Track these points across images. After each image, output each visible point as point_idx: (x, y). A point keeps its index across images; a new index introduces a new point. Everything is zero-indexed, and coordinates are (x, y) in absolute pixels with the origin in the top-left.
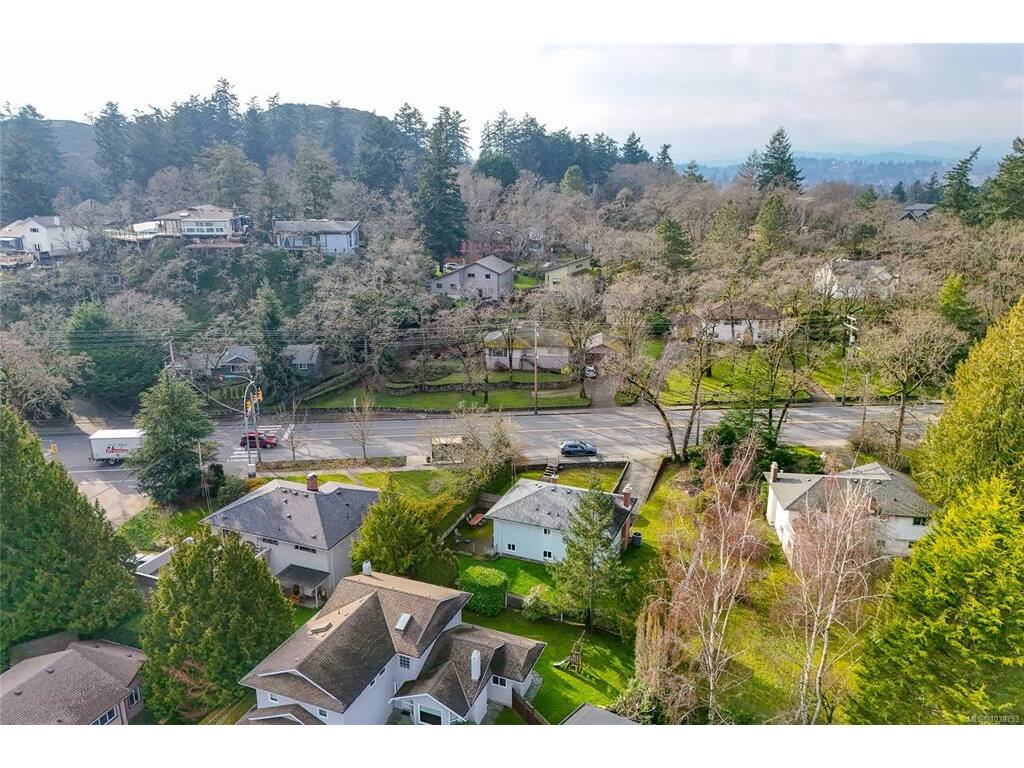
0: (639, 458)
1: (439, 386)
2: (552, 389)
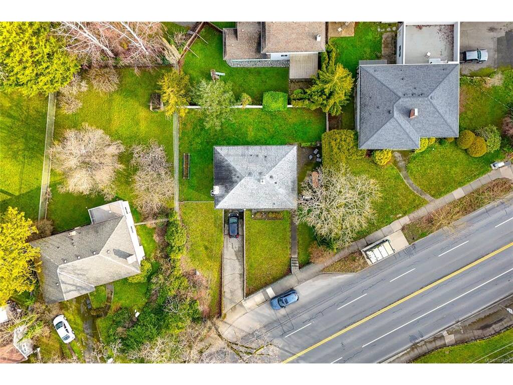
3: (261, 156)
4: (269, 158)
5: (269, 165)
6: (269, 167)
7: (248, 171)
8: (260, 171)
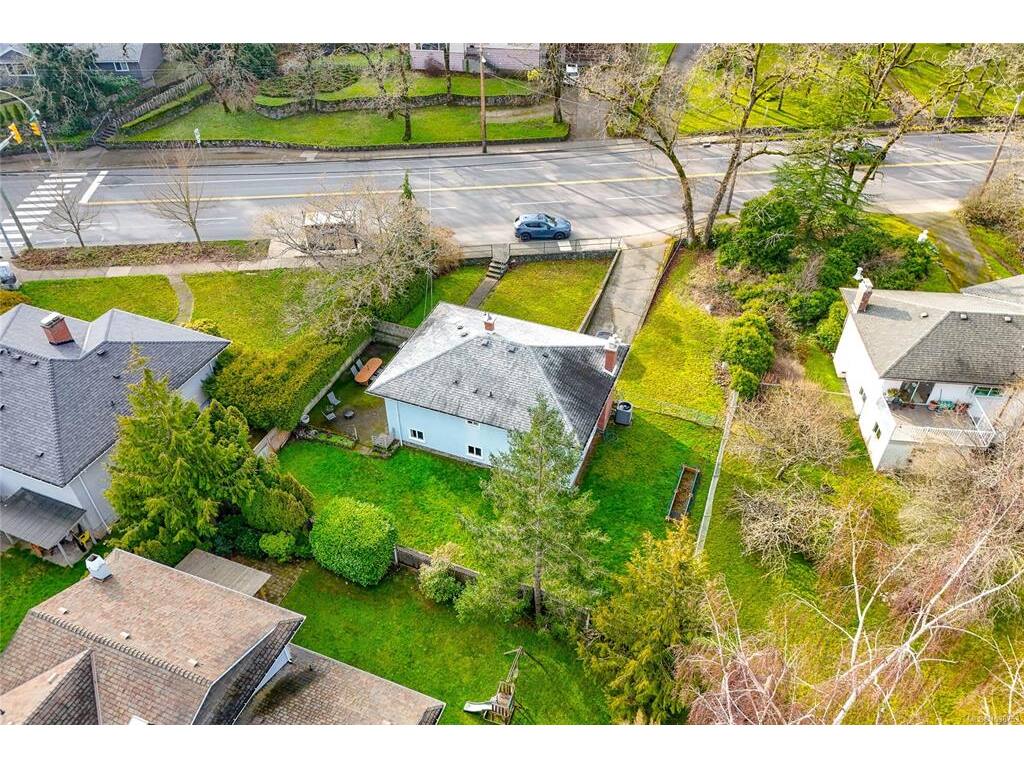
0: (637, 241)
1: (338, 103)
2: (511, 106)
3: (467, 389)
4: (450, 377)
5: (456, 362)
6: (459, 355)
7: (514, 358)
8: (486, 350)
